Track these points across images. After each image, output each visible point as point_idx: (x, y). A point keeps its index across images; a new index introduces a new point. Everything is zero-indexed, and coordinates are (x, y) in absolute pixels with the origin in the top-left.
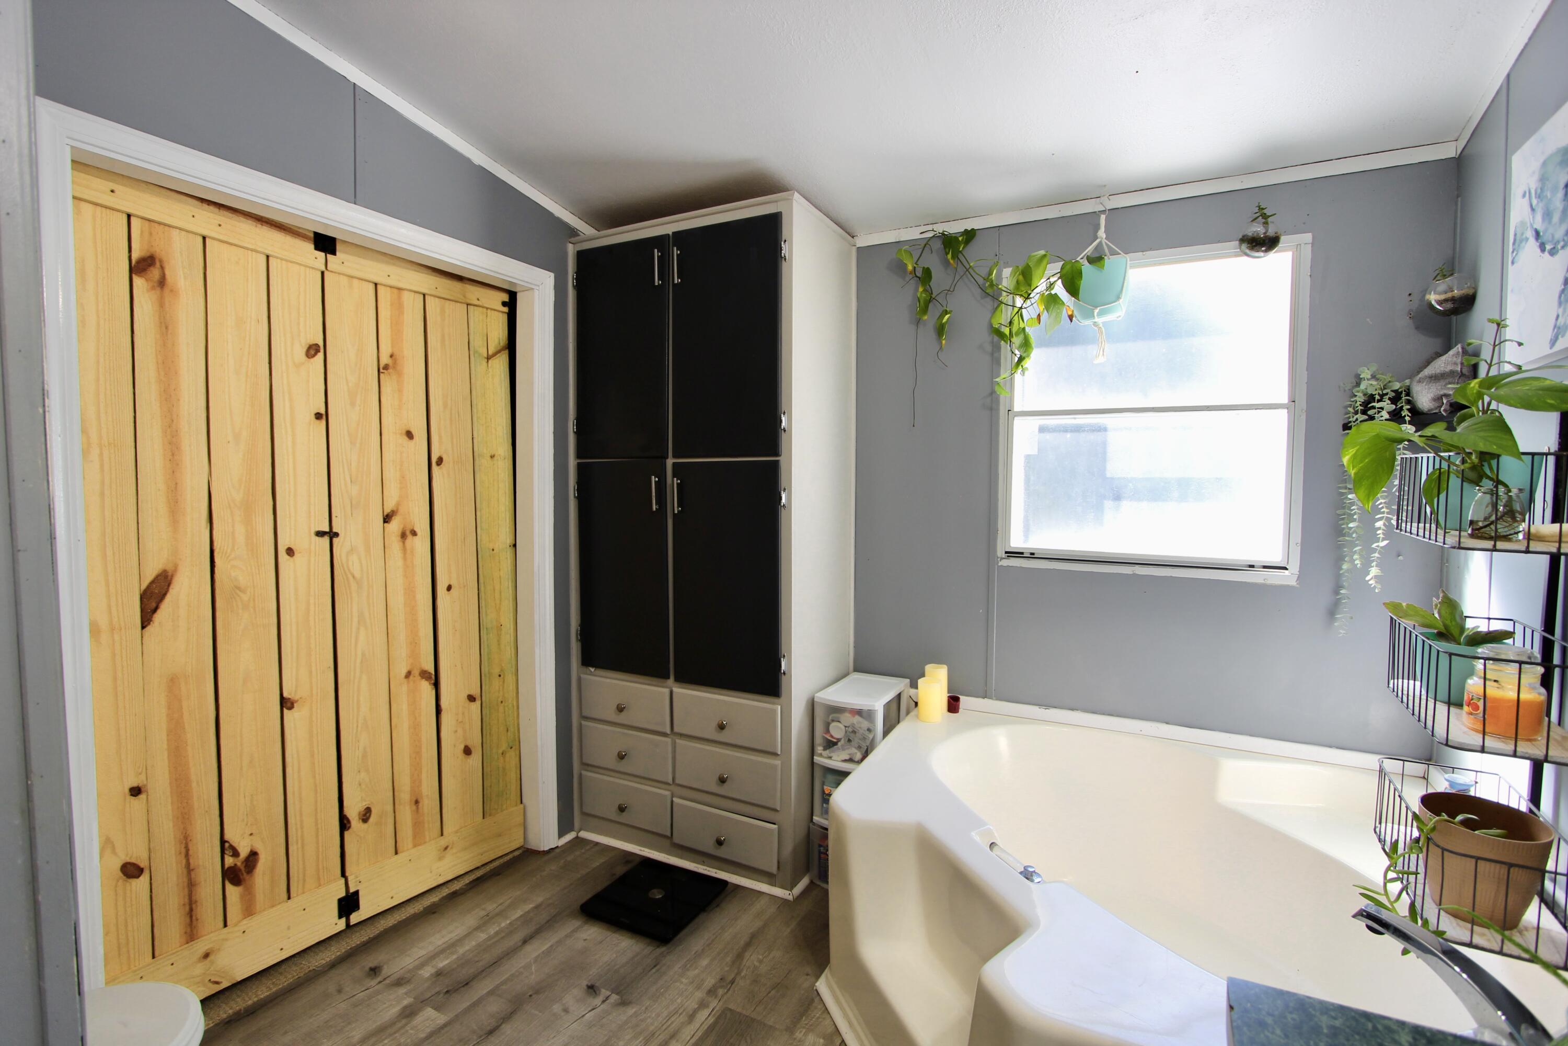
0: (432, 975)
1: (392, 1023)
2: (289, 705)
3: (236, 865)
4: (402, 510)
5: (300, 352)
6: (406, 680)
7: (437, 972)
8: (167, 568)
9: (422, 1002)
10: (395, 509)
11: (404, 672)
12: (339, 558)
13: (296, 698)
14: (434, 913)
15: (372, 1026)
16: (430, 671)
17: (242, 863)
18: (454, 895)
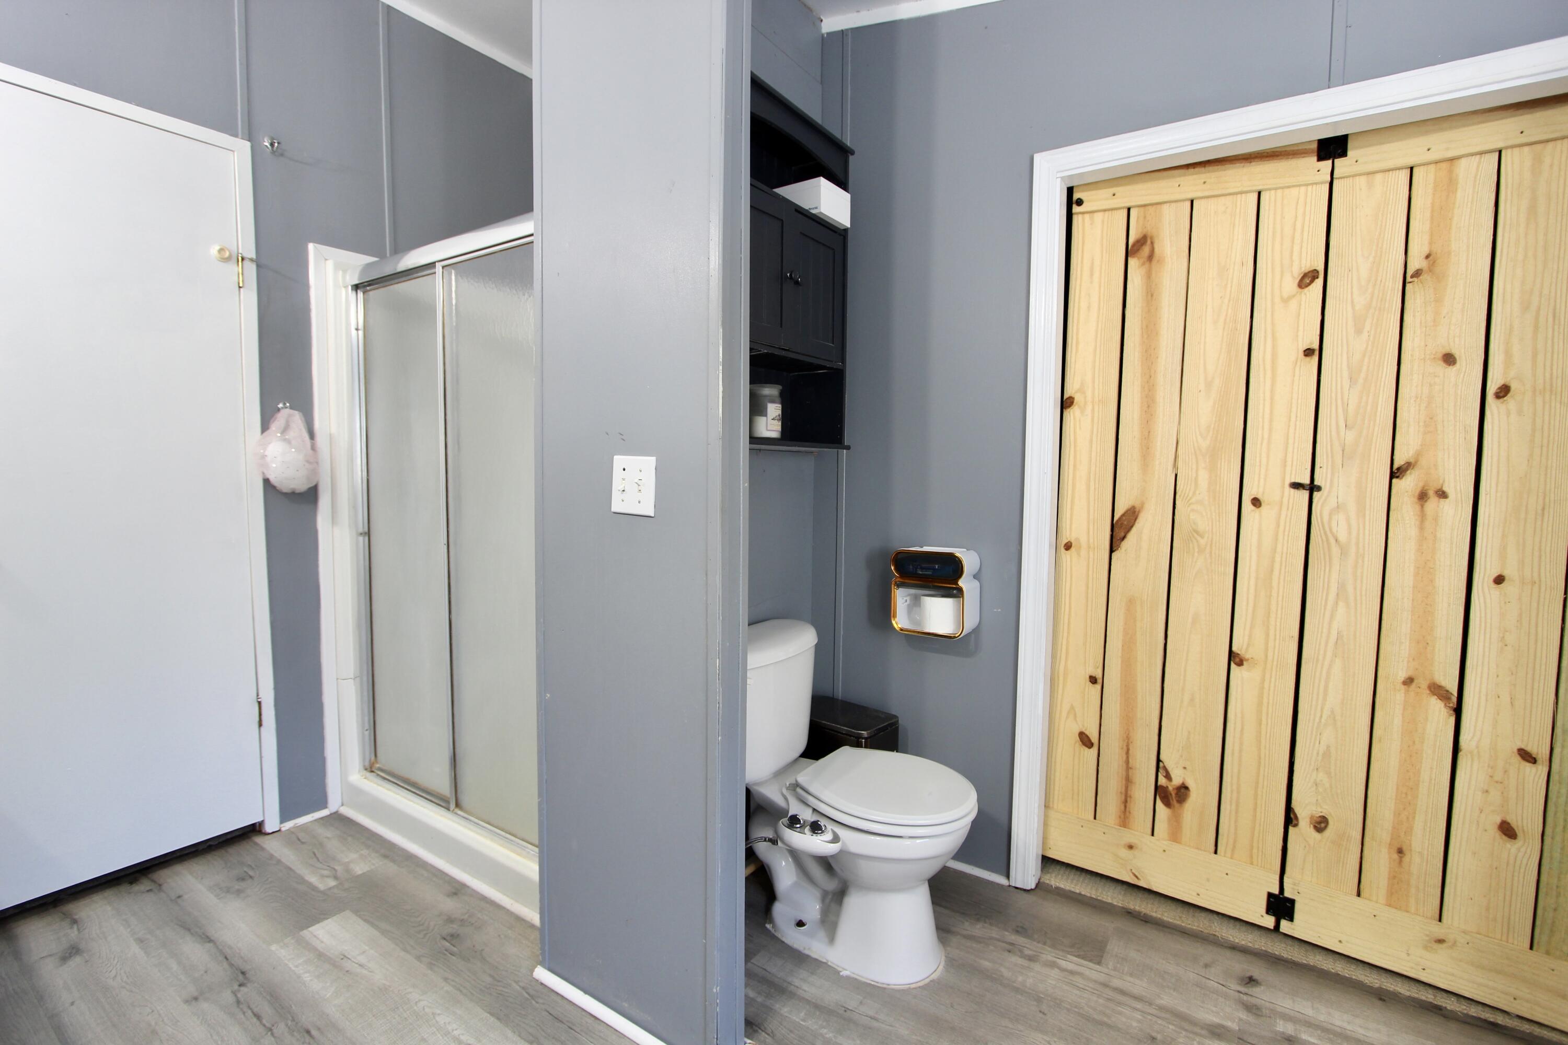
0: (1283, 1033)
1: (1193, 1022)
2: (1237, 660)
3: (1167, 787)
4: (1423, 462)
5: (1290, 284)
6: (1403, 687)
7: (1291, 1036)
8: (1136, 505)
9: (1239, 1038)
10: (1412, 460)
11: (1402, 675)
12: (1318, 515)
13: (1247, 656)
14: (1381, 999)
15: (1182, 1008)
16: (1451, 690)
17: (1174, 789)
18: (1437, 1010)
